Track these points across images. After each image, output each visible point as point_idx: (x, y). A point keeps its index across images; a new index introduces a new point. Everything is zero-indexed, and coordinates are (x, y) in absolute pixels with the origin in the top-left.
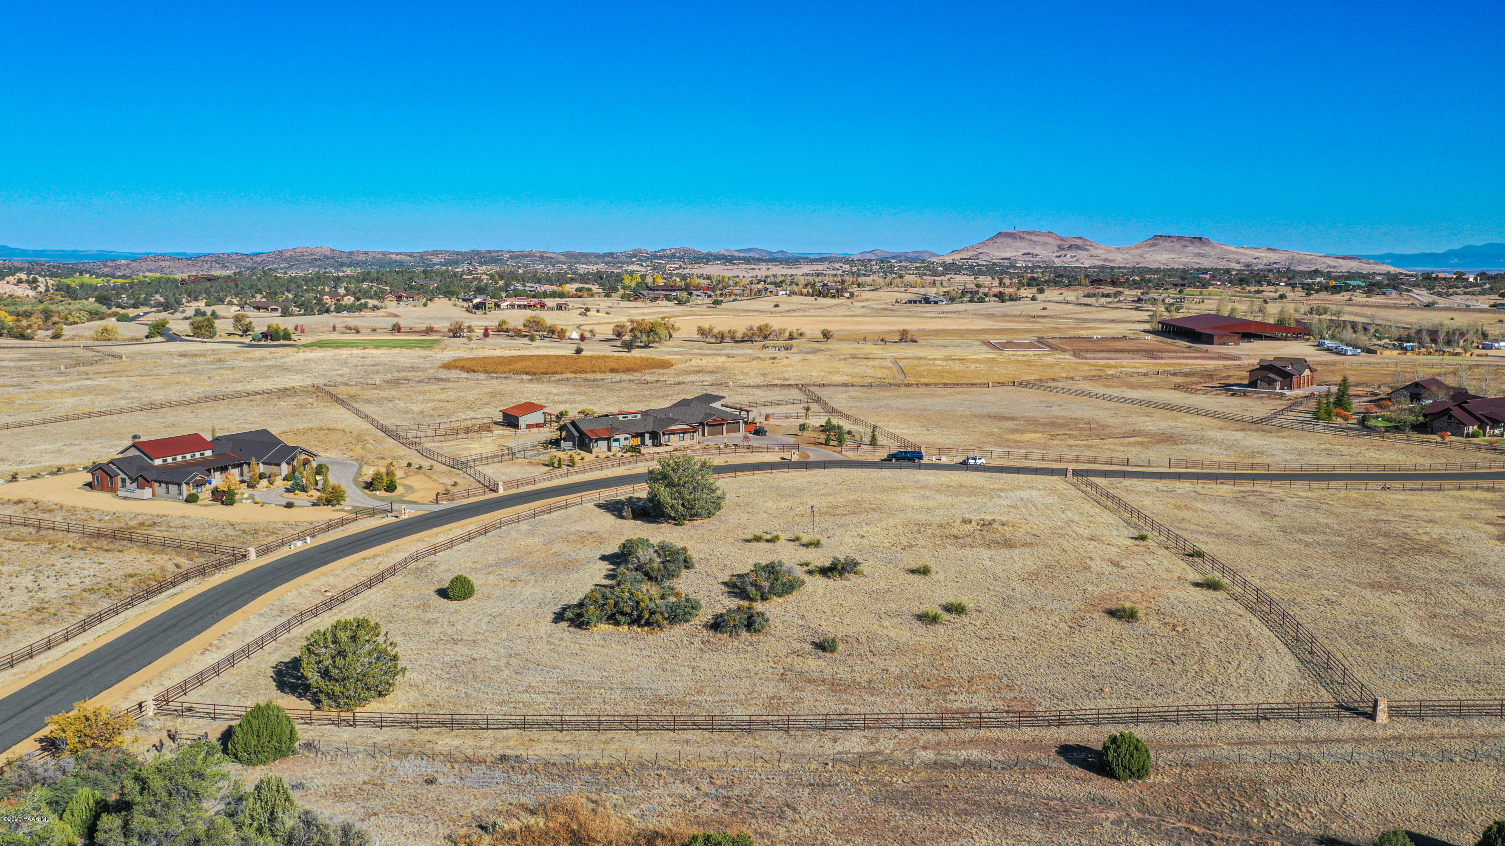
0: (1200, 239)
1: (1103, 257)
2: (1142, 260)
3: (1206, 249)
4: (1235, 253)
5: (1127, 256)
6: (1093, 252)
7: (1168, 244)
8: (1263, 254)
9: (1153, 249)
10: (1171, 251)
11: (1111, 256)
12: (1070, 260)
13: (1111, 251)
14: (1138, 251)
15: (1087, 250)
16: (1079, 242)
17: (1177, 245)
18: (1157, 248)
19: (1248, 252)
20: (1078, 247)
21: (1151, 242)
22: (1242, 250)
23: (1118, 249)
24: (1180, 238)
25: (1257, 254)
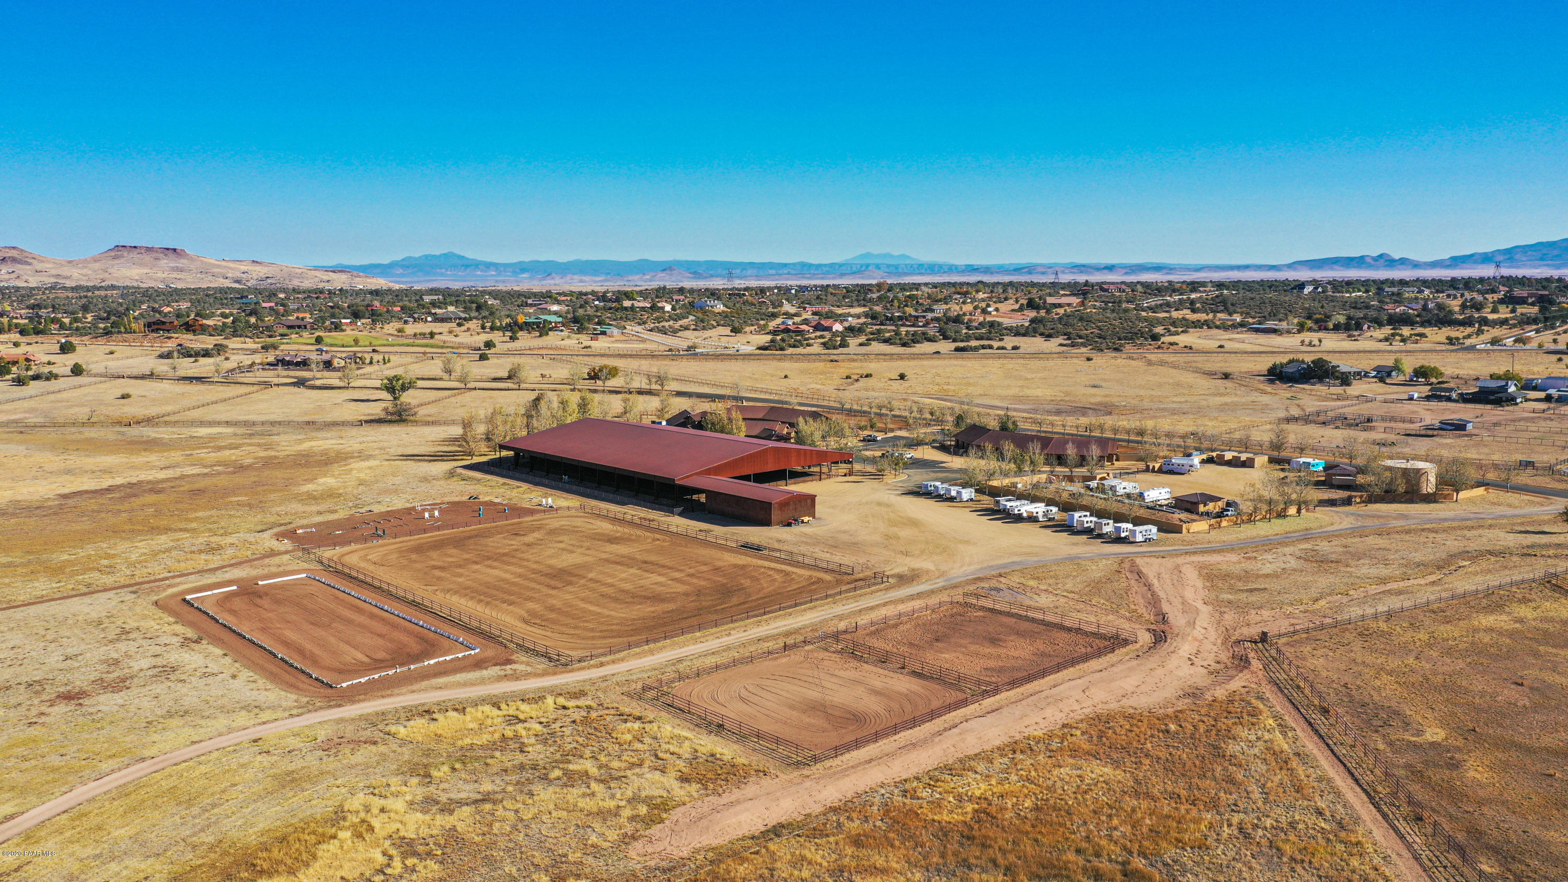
0: (175, 250)
1: (54, 272)
2: (107, 275)
3: (183, 262)
4: (218, 266)
5: (85, 271)
6: (39, 266)
7: (134, 255)
8: (250, 268)
9: (117, 261)
10: (142, 265)
11: (65, 271)
12: (7, 277)
13: (62, 265)
14: (97, 266)
15: (30, 264)
16: (14, 253)
17: (147, 258)
18: (123, 260)
19: (232, 265)
20: (14, 260)
21: (113, 254)
22: (224, 263)
23: (70, 262)
24: (149, 249)
25: (244, 268)
